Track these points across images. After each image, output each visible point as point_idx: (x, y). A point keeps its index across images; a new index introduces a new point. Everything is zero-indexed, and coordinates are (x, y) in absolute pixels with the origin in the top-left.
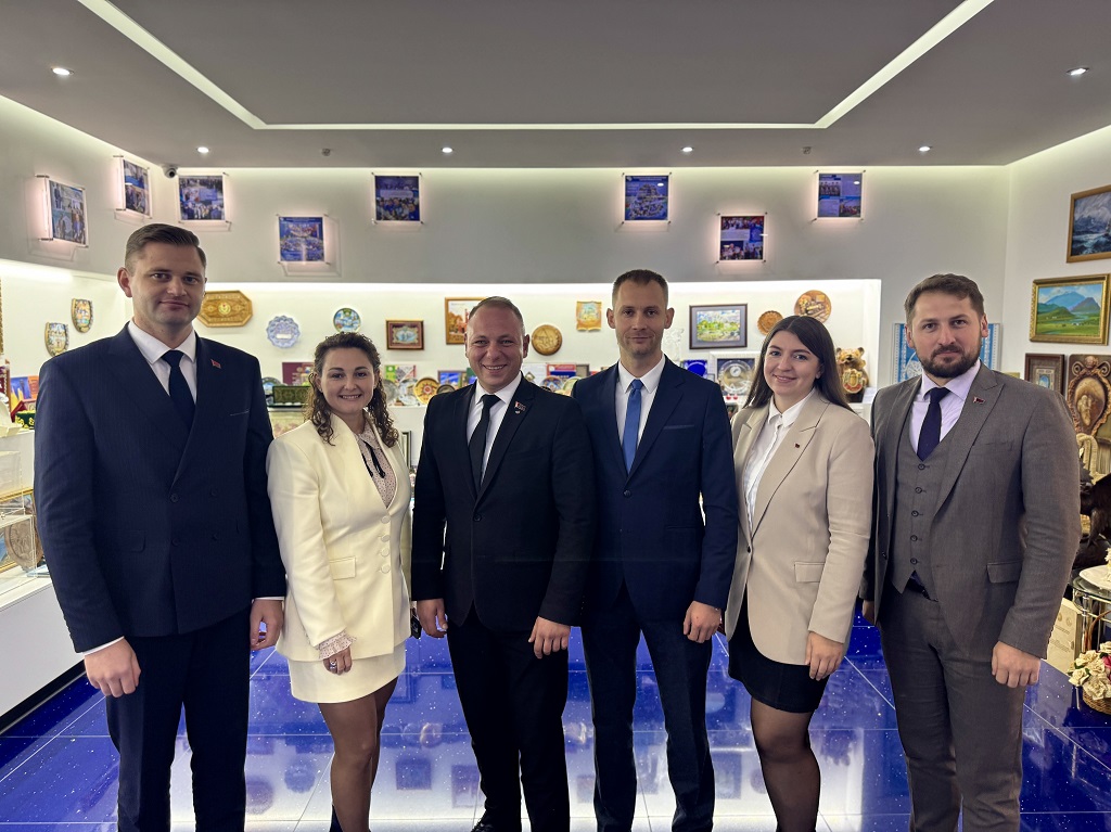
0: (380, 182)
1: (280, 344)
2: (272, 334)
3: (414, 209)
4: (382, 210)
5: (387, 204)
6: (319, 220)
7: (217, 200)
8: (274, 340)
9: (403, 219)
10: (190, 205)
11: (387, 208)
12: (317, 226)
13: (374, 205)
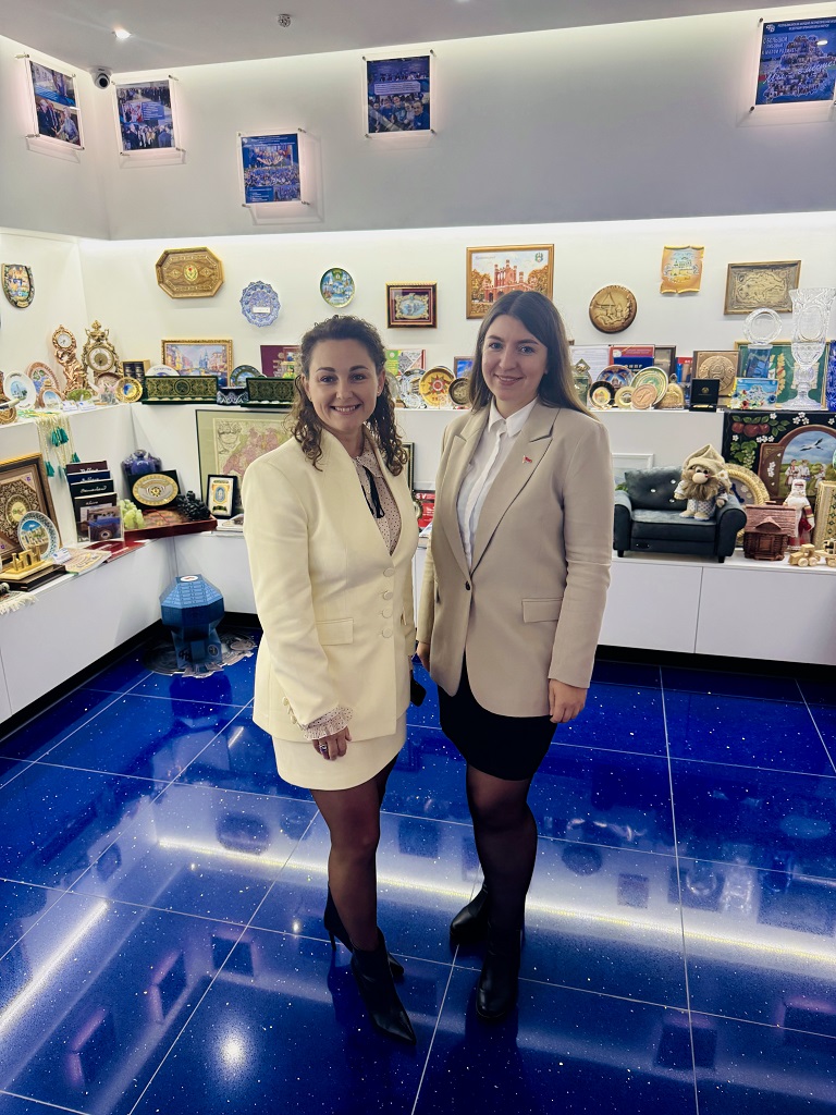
0: (375, 70)
1: (257, 321)
2: (247, 307)
3: (421, 110)
4: (377, 115)
5: (385, 105)
6: (293, 138)
7: (163, 117)
8: (250, 315)
9: (405, 127)
10: (133, 128)
11: (384, 112)
12: (290, 147)
13: (365, 107)
